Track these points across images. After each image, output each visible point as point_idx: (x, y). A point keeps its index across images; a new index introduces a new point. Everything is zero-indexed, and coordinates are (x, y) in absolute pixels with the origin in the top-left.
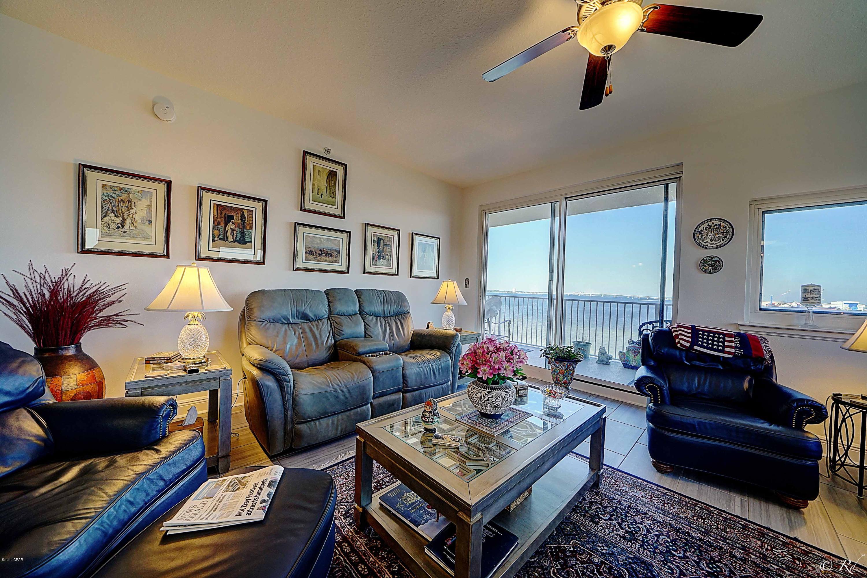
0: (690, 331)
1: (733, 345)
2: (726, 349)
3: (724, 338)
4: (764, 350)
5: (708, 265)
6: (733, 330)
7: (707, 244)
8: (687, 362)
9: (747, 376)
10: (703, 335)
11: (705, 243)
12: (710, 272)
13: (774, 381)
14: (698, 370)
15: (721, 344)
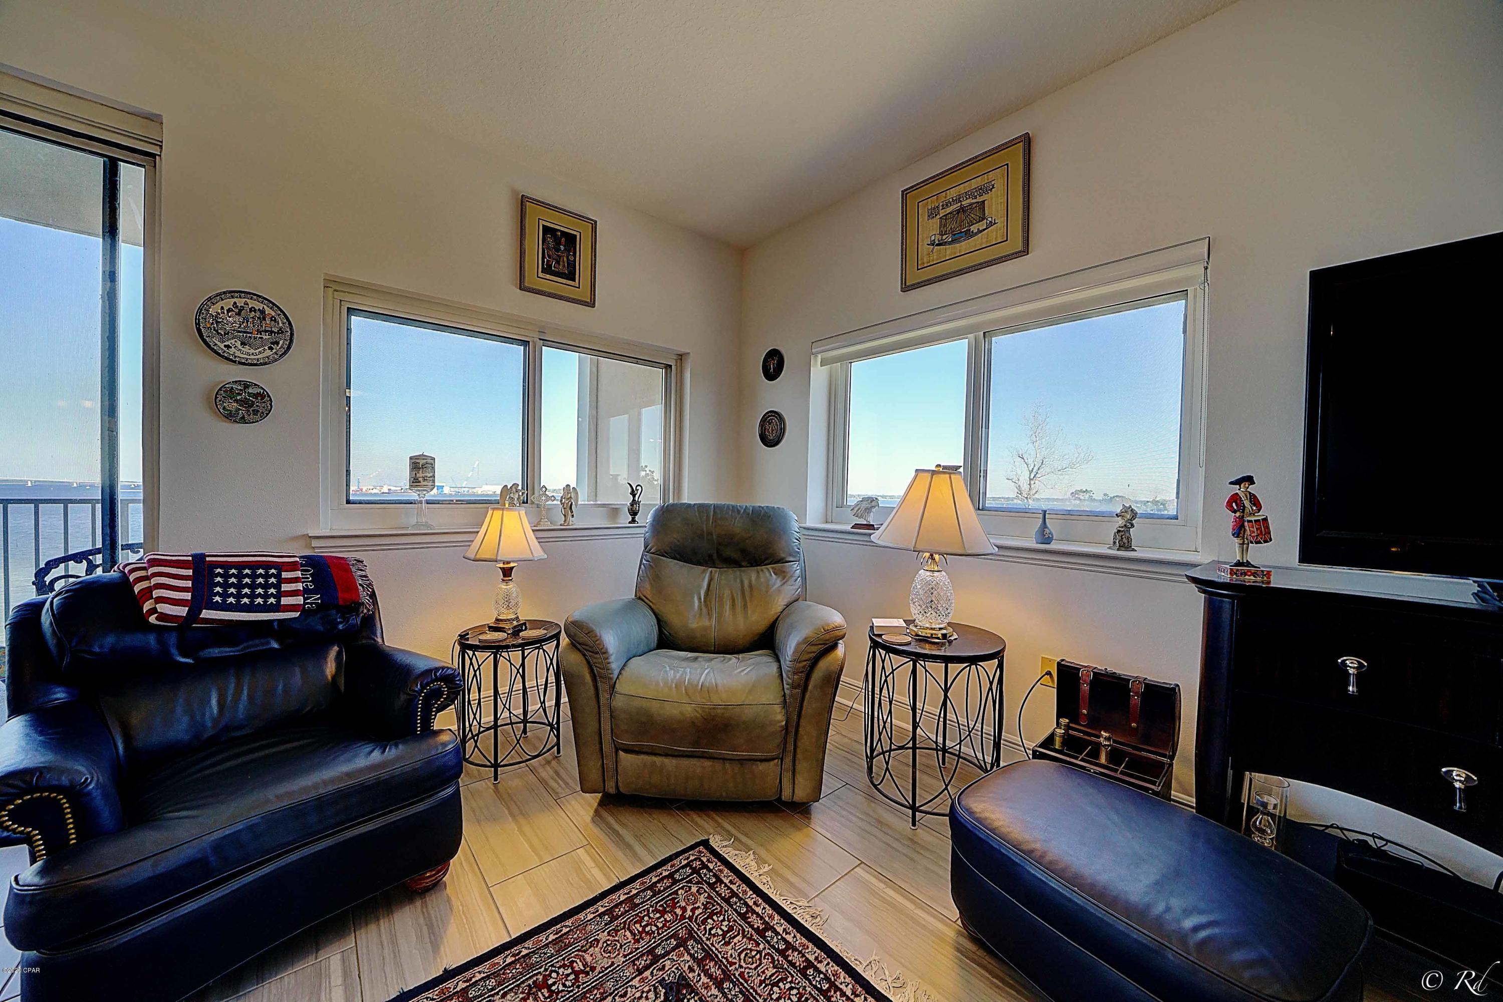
0: (190, 572)
1: (300, 586)
2: (285, 601)
3: (278, 576)
4: (360, 585)
5: (237, 401)
6: (299, 551)
7: (233, 350)
8: (184, 657)
9: (333, 644)
10: (226, 576)
11: (228, 347)
12: (243, 420)
13: (379, 640)
14: (220, 666)
15: (272, 591)
